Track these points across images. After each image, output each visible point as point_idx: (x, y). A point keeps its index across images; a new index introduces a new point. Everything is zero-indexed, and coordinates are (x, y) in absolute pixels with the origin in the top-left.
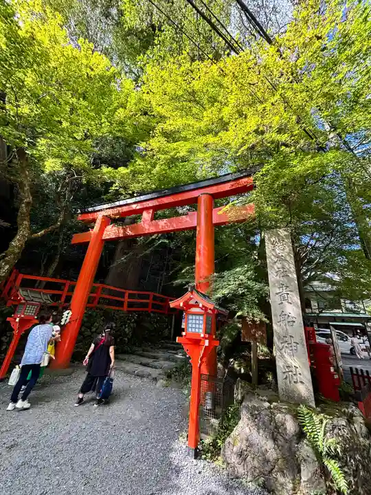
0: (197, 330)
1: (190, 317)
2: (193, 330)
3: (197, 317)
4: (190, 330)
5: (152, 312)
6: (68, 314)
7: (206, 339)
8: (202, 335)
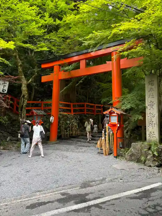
0: (115, 122)
1: (112, 117)
2: (113, 121)
3: (115, 117)
4: (112, 121)
5: (87, 114)
6: (52, 118)
7: (118, 124)
8: (117, 123)
